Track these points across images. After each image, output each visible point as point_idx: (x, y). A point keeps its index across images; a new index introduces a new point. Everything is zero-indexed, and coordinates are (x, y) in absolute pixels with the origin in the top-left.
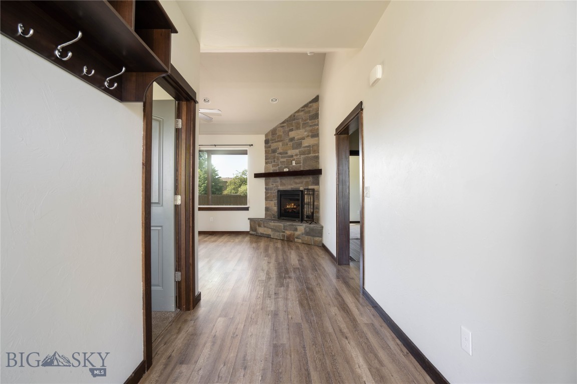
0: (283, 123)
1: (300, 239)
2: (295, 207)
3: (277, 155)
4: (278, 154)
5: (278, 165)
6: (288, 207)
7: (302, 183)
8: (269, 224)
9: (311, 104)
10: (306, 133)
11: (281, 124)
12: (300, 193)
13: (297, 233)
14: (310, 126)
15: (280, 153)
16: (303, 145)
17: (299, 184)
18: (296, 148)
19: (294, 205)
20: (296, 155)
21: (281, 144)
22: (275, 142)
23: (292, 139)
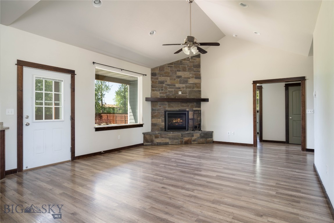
0: (171, 64)
1: (196, 141)
2: (181, 121)
3: (164, 85)
4: (166, 85)
5: (166, 93)
6: (174, 121)
7: (188, 106)
8: (168, 135)
9: (195, 58)
10: (190, 75)
11: (168, 64)
12: (187, 113)
13: (194, 138)
14: (194, 71)
15: (168, 85)
16: (189, 82)
17: (185, 107)
18: (183, 83)
19: (180, 120)
20: (183, 88)
21: (169, 78)
22: (163, 76)
23: (179, 77)
